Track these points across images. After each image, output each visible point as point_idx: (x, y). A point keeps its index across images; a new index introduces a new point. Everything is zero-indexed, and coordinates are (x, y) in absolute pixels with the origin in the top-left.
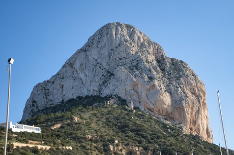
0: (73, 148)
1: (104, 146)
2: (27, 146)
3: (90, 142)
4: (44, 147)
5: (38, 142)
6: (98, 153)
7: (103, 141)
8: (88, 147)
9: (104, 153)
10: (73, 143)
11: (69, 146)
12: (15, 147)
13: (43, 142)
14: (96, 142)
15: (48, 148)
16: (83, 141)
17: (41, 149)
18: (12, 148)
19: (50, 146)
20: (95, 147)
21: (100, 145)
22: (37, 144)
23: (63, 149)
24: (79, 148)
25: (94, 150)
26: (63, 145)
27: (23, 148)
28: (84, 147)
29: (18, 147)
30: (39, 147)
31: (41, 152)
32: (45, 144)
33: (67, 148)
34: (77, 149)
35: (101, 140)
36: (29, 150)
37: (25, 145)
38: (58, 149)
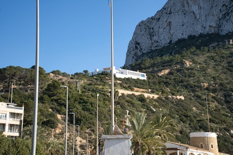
0: (185, 97)
1: (225, 96)
2: (132, 94)
3: (206, 91)
4: (151, 96)
5: (144, 90)
6: (217, 104)
7: (224, 91)
8: (204, 97)
9: (225, 104)
10: (185, 92)
11: (180, 95)
12: (120, 95)
13: (150, 90)
14: (214, 91)
15: (156, 96)
16: (197, 89)
17: (148, 98)
18: (118, 95)
19: (158, 94)
20: (213, 97)
21: (220, 95)
22: (143, 92)
23: (173, 98)
24: (192, 98)
25: (212, 101)
26: (173, 94)
27: (128, 96)
28: (199, 97)
29: (123, 94)
30: (146, 95)
31: (148, 100)
32: (152, 92)
33: (178, 97)
34: (190, 99)
35: (221, 90)
36: (135, 99)
37: (130, 92)
38: (167, 98)
